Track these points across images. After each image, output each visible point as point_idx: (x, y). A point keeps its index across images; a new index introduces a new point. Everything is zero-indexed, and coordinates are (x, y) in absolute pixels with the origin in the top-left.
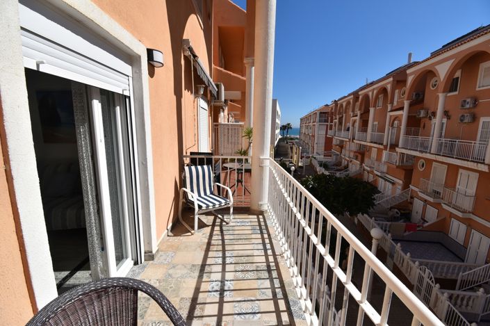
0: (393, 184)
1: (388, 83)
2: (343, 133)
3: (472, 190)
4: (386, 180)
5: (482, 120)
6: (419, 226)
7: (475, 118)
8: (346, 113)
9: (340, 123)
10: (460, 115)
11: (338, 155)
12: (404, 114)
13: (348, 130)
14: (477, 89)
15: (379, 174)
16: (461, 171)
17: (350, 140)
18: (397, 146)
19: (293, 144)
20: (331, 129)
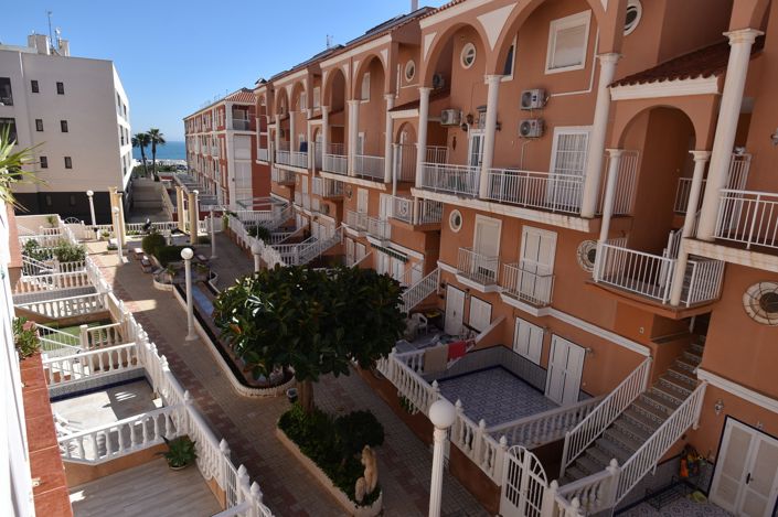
0: (406, 261)
1: (382, 47)
2: (294, 156)
3: (547, 264)
4: (391, 254)
5: (558, 131)
6: (468, 345)
7: (545, 129)
8: (294, 110)
9: (285, 133)
10: (521, 122)
11: (285, 205)
12: (420, 116)
13: (304, 147)
14: (547, 72)
15: (378, 243)
16: (526, 229)
17: (310, 170)
18: (412, 184)
19: (174, 181)
20: (264, 146)
